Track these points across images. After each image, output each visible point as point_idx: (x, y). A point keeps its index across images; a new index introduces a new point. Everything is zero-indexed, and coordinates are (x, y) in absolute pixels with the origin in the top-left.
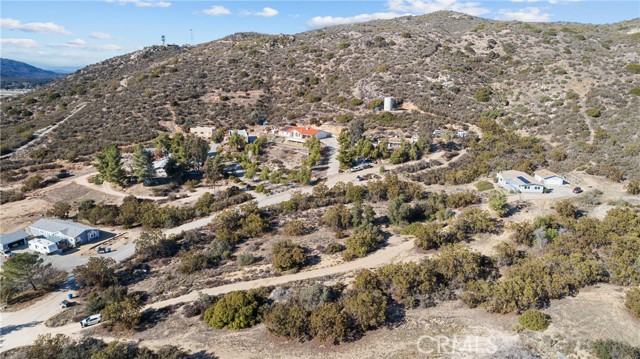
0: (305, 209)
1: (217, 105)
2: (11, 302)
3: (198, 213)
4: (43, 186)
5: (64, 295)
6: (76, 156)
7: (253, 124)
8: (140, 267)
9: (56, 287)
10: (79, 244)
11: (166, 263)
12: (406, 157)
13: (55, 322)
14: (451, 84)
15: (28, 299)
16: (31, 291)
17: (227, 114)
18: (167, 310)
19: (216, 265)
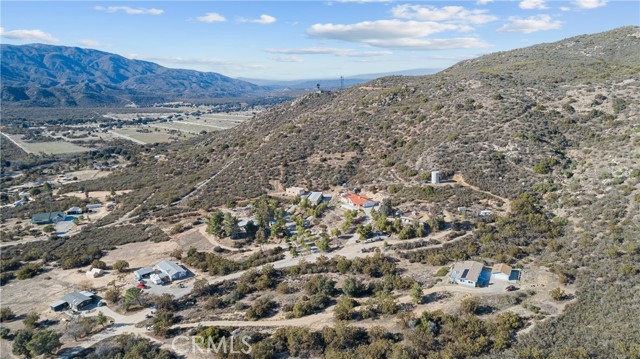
0: (304, 273)
1: (316, 166)
2: (128, 310)
3: (241, 267)
4: (182, 231)
5: (148, 311)
6: (210, 207)
7: (335, 185)
8: (191, 300)
9: (149, 306)
10: (174, 280)
11: (205, 300)
12: (412, 234)
13: (139, 325)
14: (515, 155)
15: (136, 309)
16: (139, 306)
17: (319, 175)
18: (184, 330)
19: (225, 306)
